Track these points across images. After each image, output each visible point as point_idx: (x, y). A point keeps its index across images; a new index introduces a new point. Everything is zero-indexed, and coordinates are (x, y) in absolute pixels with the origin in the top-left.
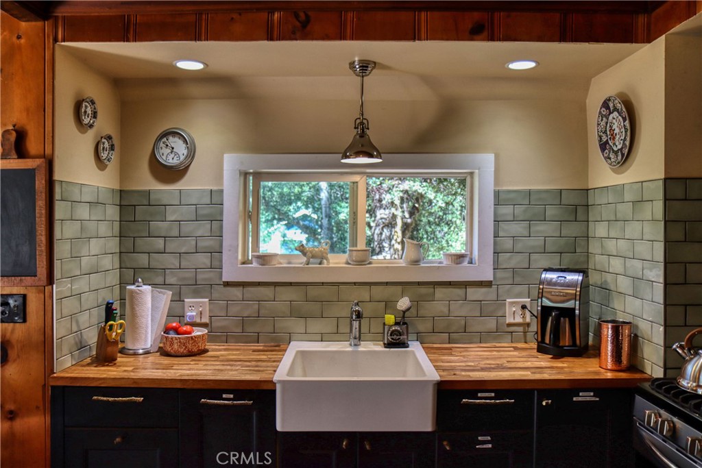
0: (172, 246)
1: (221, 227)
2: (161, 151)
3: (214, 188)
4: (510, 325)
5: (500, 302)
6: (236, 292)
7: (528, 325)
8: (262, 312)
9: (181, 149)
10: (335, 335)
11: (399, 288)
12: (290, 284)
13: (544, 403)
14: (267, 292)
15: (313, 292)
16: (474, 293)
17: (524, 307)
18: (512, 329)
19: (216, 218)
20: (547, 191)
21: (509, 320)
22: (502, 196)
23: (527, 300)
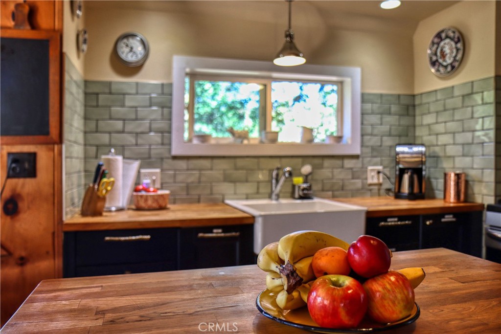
0: (130, 127)
1: (170, 113)
2: (122, 50)
3: (165, 82)
4: (371, 185)
5: (364, 170)
6: (183, 164)
7: (380, 185)
8: (203, 179)
9: (139, 49)
10: (257, 195)
11: (300, 160)
12: (224, 157)
13: (428, 223)
14: (206, 163)
15: (240, 162)
16: (348, 163)
17: (379, 172)
18: (372, 187)
19: (166, 106)
20: (392, 95)
21: (370, 181)
22: (365, 97)
23: (380, 168)
